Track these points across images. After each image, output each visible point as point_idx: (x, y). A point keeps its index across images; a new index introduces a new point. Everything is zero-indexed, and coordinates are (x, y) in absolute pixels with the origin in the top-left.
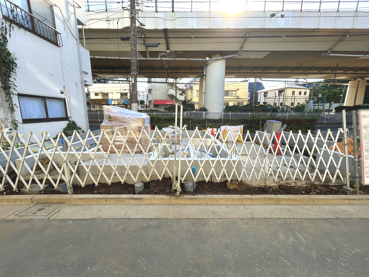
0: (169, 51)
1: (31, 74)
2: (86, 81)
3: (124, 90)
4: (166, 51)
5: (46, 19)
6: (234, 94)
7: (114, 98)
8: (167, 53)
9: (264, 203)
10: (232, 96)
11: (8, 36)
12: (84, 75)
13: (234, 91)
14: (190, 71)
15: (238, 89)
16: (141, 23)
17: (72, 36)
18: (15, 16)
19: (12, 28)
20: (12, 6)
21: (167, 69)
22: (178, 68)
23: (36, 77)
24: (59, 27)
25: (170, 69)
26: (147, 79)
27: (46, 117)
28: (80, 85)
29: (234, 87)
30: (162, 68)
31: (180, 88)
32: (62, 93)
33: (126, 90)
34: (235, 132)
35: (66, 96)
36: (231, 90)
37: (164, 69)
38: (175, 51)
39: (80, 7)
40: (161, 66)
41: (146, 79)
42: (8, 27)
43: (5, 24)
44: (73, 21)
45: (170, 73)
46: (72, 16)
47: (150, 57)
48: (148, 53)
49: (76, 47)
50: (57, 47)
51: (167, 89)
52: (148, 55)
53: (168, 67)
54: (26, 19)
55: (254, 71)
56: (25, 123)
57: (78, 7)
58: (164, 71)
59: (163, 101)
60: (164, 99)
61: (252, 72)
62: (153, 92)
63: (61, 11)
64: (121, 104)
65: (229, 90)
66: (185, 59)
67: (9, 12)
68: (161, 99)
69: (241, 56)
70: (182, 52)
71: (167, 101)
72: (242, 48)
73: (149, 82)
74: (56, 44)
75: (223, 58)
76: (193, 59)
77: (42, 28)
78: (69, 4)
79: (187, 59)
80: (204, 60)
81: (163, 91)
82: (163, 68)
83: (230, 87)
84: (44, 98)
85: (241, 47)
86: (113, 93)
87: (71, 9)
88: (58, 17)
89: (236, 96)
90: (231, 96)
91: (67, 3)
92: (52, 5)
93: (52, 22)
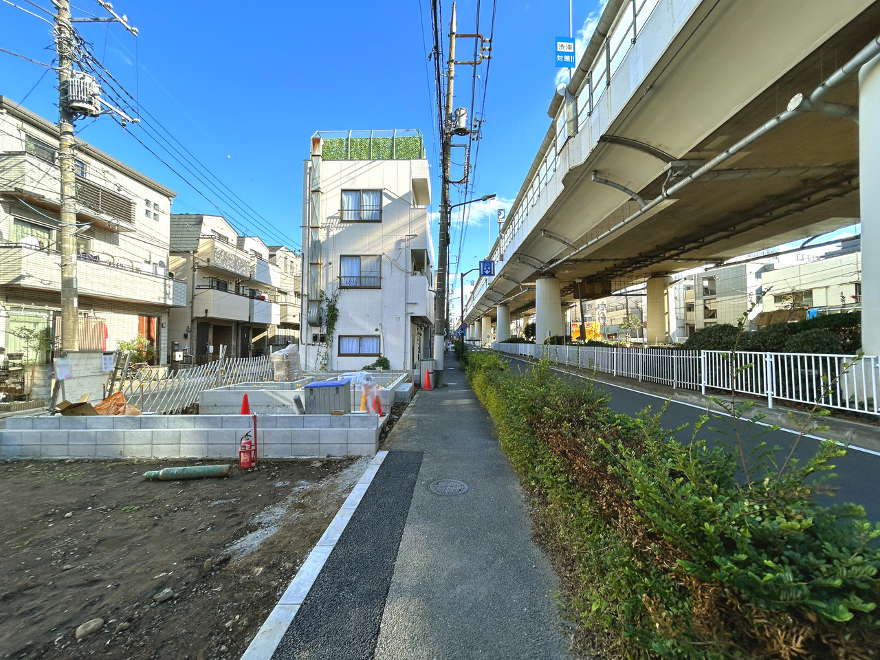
1: (350, 320)
2: (412, 313)
5: (372, 272)
7: (833, 303)
11: (338, 299)
12: (409, 307)
17: (400, 271)
18: (345, 284)
19: (341, 292)
23: (354, 321)
27: (358, 353)
32: (377, 330)
35: (382, 332)
39: (416, 236)
43: (338, 292)
44: (404, 256)
46: (404, 251)
49: (404, 280)
50: (379, 291)
74: (379, 288)
77: (364, 281)
78: (401, 242)
84: (360, 337)
86: (827, 287)
88: (385, 262)
91: (399, 242)
92: (381, 256)
93: (379, 270)
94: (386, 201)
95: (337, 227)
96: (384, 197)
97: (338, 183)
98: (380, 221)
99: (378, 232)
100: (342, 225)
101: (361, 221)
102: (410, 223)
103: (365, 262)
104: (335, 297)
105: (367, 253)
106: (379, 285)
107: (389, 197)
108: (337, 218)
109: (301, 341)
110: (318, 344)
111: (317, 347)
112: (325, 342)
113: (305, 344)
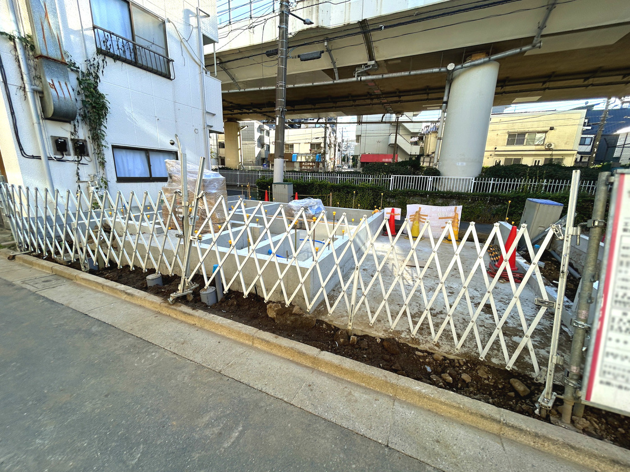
0: (373, 62)
1: (130, 120)
2: (211, 127)
3: (316, 138)
4: (366, 64)
5: (153, 44)
6: (538, 140)
7: (301, 152)
8: (369, 66)
9: (289, 357)
10: (531, 143)
11: (100, 74)
12: (208, 117)
13: (539, 132)
14: (425, 97)
15: (552, 129)
16: (304, 21)
17: (194, 62)
18: (109, 47)
19: (105, 63)
20: (106, 34)
21: (378, 97)
22: (400, 92)
23: (135, 123)
24: (174, 51)
25: (384, 96)
26: (356, 117)
27: (148, 176)
28: (201, 132)
29: (541, 124)
30: (369, 96)
31: (412, 131)
32: (173, 144)
33: (318, 138)
34: (440, 218)
35: (179, 148)
36: (531, 130)
37: (373, 97)
38: (386, 61)
39: (209, 16)
40: (368, 93)
41: (354, 118)
42: (101, 62)
43: (97, 60)
44: (195, 39)
45: (385, 103)
46: (195, 31)
47: (340, 78)
48: (336, 71)
49: (198, 78)
50: (168, 80)
51: (388, 134)
52: (337, 75)
53: (380, 93)
54: (123, 49)
55: (590, 81)
56: (120, 182)
57: (205, 17)
58: (375, 101)
59: (378, 155)
60: (380, 153)
61: (586, 83)
62: (362, 139)
63: (176, 28)
64: (310, 162)
65: (527, 130)
66: (403, 74)
67: (102, 43)
68: (375, 152)
69: (540, 47)
70: (400, 61)
71: (385, 156)
72: (541, 28)
73: (360, 122)
74: (167, 76)
75: (489, 61)
76: (419, 72)
77: (144, 56)
78: (190, 15)
79: (407, 73)
80: (443, 69)
81: (381, 139)
82: (371, 95)
83: (529, 125)
84: (147, 152)
85: (539, 28)
86: (299, 144)
87: (193, 21)
88: (171, 36)
89: (543, 145)
90: (530, 145)
91: (187, 14)
92: (164, 22)
93: (164, 46)
104: (94, 68)
106: (166, 72)
109: (21, 149)
110: (72, 157)
111: (74, 166)
112: (88, 155)
113: (39, 158)
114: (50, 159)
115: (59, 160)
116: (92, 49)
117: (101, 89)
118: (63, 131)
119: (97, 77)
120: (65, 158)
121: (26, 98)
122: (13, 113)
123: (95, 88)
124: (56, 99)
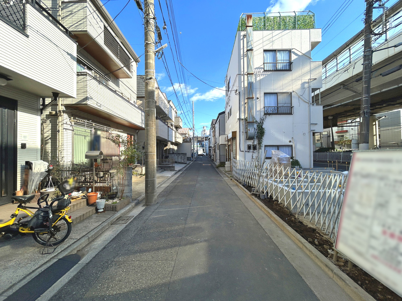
2: (314, 130)
5: (285, 103)
12: (312, 126)
17: (305, 103)
18: (268, 111)
19: (266, 117)
23: (274, 136)
24: (295, 103)
28: (307, 134)
32: (290, 142)
35: (294, 143)
39: (316, 79)
43: (263, 117)
44: (307, 93)
46: (307, 89)
49: (308, 109)
50: (290, 115)
57: (314, 80)
63: (296, 93)
77: (281, 110)
78: (305, 84)
84: (278, 146)
88: (294, 97)
91: (303, 84)
92: (291, 93)
93: (290, 102)
94: (294, 57)
95: (262, 75)
96: (292, 54)
97: (261, 46)
98: (290, 70)
99: (289, 77)
100: (265, 73)
101: (277, 70)
102: (311, 71)
103: (280, 97)
104: (262, 120)
105: (281, 91)
106: (290, 112)
107: (296, 54)
108: (261, 68)
109: (240, 149)
110: (252, 151)
111: (251, 153)
112: (256, 150)
113: (243, 151)
114: (246, 151)
115: (248, 152)
116: (263, 114)
117: (263, 127)
118: (250, 143)
119: (263, 123)
120: (250, 151)
121: (243, 134)
122: (240, 139)
123: (262, 127)
124: (249, 134)
